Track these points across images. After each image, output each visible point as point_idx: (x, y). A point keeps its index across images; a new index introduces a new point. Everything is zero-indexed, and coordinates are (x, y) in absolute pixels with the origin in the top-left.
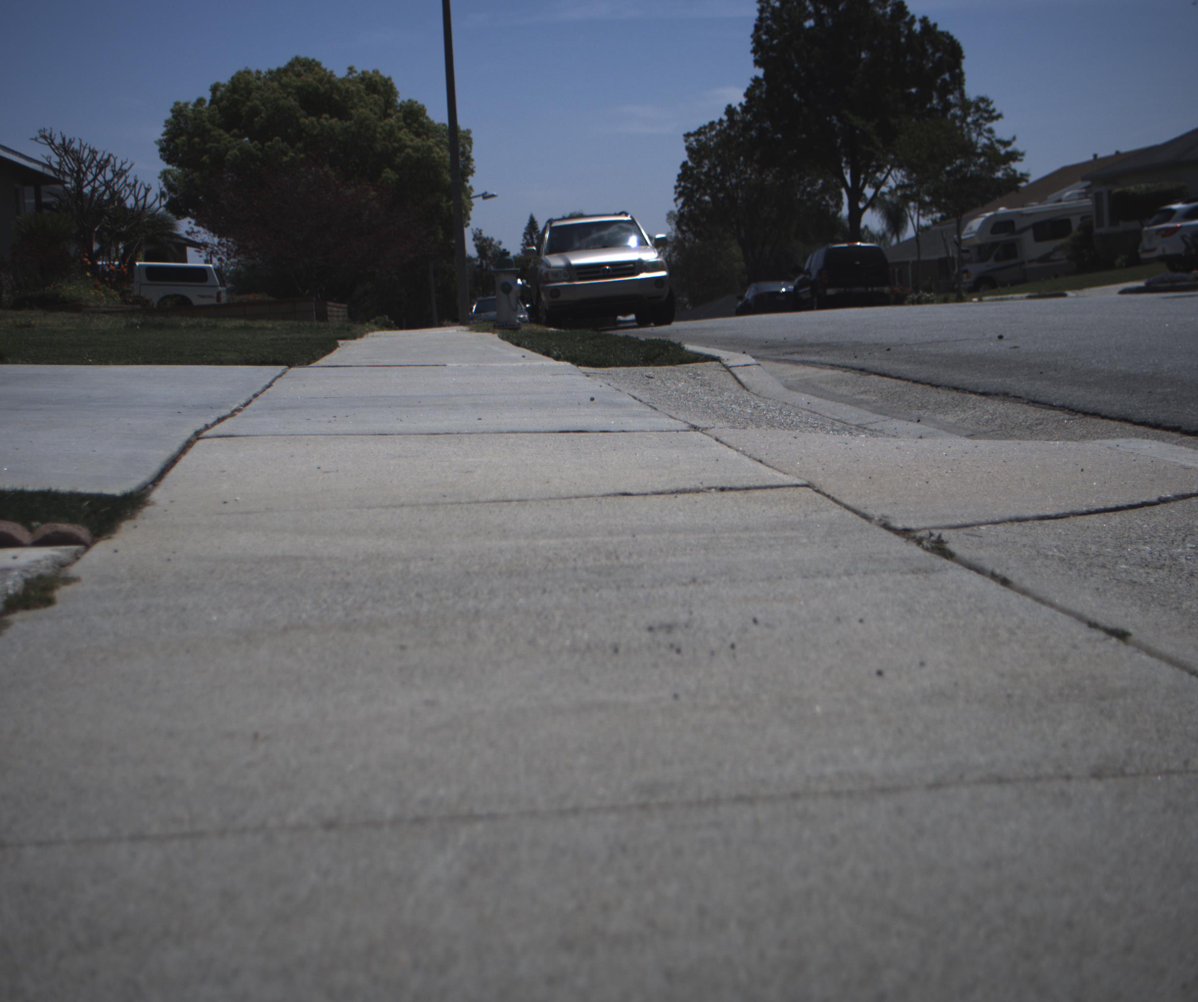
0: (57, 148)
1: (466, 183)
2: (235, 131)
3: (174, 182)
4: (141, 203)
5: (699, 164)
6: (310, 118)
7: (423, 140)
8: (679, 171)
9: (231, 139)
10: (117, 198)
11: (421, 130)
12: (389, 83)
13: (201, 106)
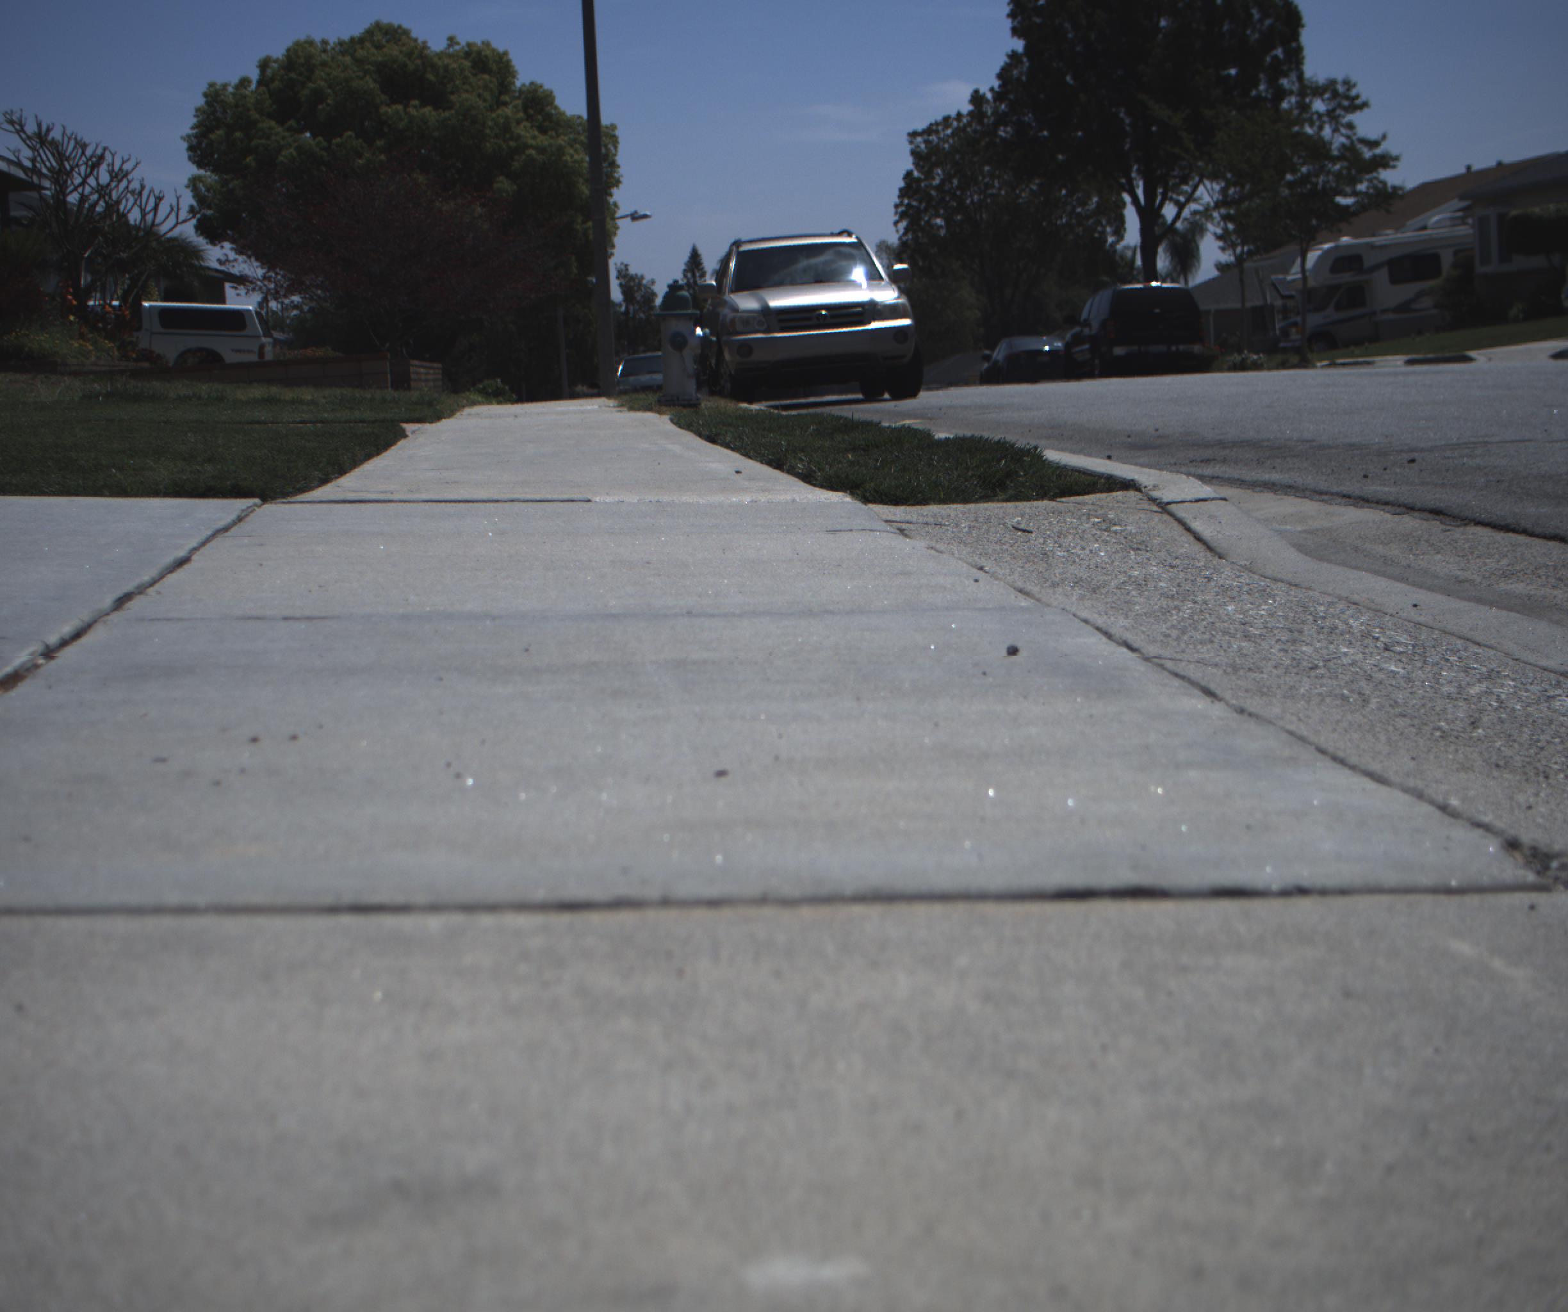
0: (29, 138)
1: (609, 198)
2: (292, 123)
3: (206, 193)
4: (150, 217)
5: (929, 175)
7: (552, 137)
8: (902, 184)
9: (287, 134)
10: (116, 210)
11: (548, 123)
12: (505, 59)
13: (246, 88)
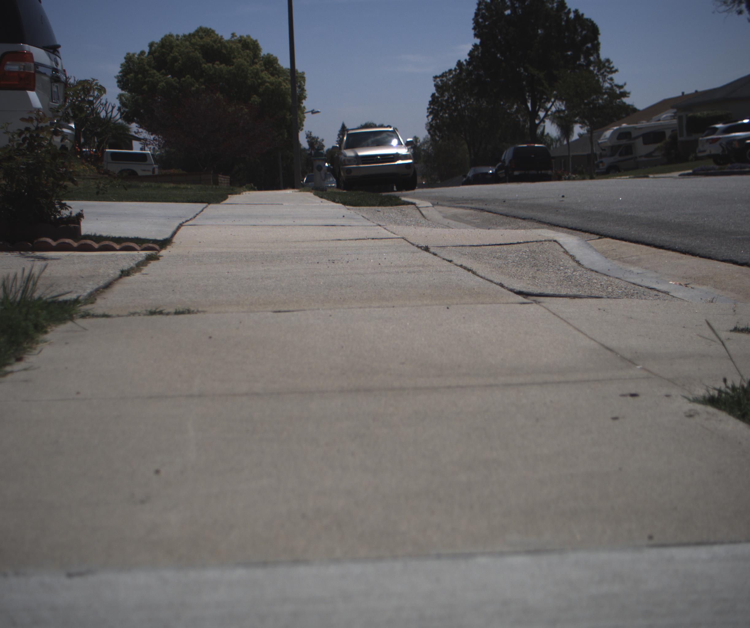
1: (301, 104)
2: (163, 71)
3: (125, 101)
4: (109, 115)
5: (442, 95)
6: (208, 64)
7: (276, 78)
8: (430, 99)
9: (161, 76)
10: (95, 112)
11: (275, 72)
12: (256, 43)
13: (143, 55)
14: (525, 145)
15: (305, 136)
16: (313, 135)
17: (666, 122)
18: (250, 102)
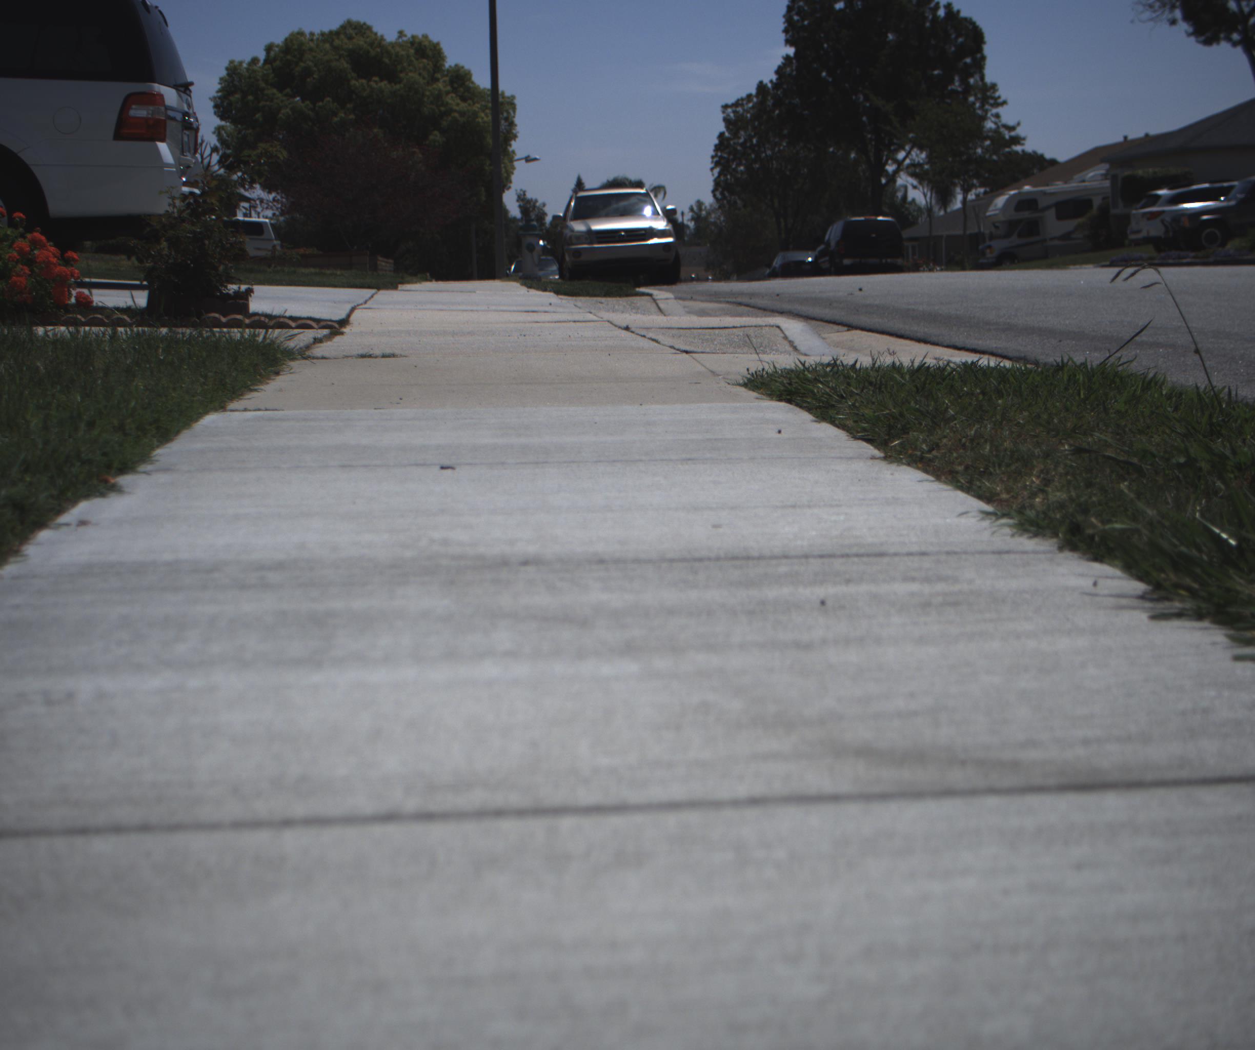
1: (508, 147)
2: (288, 90)
3: (227, 138)
5: (736, 135)
6: (360, 81)
7: (470, 104)
8: (717, 142)
9: (284, 98)
11: (466, 94)
12: (438, 48)
13: (255, 65)
14: (862, 218)
15: (515, 197)
16: (529, 196)
17: (1095, 184)
18: (427, 142)
